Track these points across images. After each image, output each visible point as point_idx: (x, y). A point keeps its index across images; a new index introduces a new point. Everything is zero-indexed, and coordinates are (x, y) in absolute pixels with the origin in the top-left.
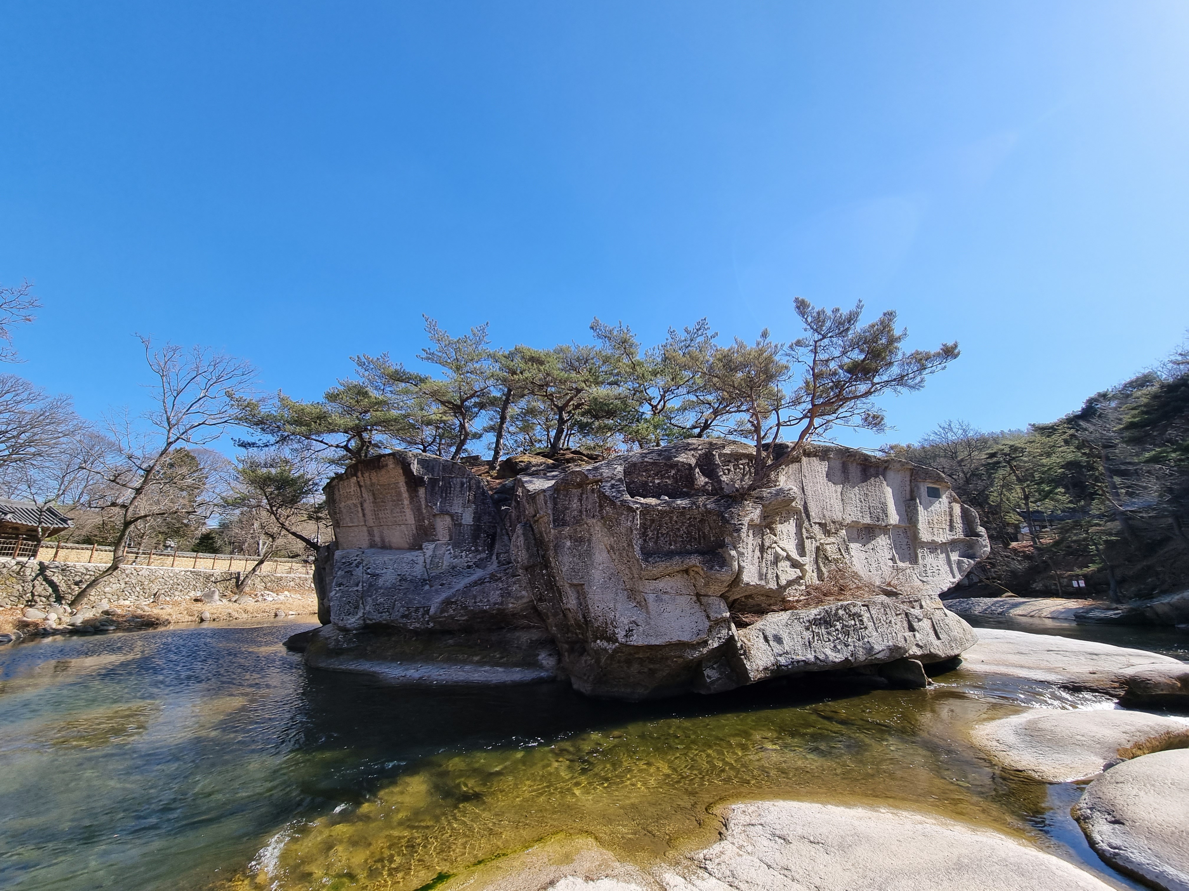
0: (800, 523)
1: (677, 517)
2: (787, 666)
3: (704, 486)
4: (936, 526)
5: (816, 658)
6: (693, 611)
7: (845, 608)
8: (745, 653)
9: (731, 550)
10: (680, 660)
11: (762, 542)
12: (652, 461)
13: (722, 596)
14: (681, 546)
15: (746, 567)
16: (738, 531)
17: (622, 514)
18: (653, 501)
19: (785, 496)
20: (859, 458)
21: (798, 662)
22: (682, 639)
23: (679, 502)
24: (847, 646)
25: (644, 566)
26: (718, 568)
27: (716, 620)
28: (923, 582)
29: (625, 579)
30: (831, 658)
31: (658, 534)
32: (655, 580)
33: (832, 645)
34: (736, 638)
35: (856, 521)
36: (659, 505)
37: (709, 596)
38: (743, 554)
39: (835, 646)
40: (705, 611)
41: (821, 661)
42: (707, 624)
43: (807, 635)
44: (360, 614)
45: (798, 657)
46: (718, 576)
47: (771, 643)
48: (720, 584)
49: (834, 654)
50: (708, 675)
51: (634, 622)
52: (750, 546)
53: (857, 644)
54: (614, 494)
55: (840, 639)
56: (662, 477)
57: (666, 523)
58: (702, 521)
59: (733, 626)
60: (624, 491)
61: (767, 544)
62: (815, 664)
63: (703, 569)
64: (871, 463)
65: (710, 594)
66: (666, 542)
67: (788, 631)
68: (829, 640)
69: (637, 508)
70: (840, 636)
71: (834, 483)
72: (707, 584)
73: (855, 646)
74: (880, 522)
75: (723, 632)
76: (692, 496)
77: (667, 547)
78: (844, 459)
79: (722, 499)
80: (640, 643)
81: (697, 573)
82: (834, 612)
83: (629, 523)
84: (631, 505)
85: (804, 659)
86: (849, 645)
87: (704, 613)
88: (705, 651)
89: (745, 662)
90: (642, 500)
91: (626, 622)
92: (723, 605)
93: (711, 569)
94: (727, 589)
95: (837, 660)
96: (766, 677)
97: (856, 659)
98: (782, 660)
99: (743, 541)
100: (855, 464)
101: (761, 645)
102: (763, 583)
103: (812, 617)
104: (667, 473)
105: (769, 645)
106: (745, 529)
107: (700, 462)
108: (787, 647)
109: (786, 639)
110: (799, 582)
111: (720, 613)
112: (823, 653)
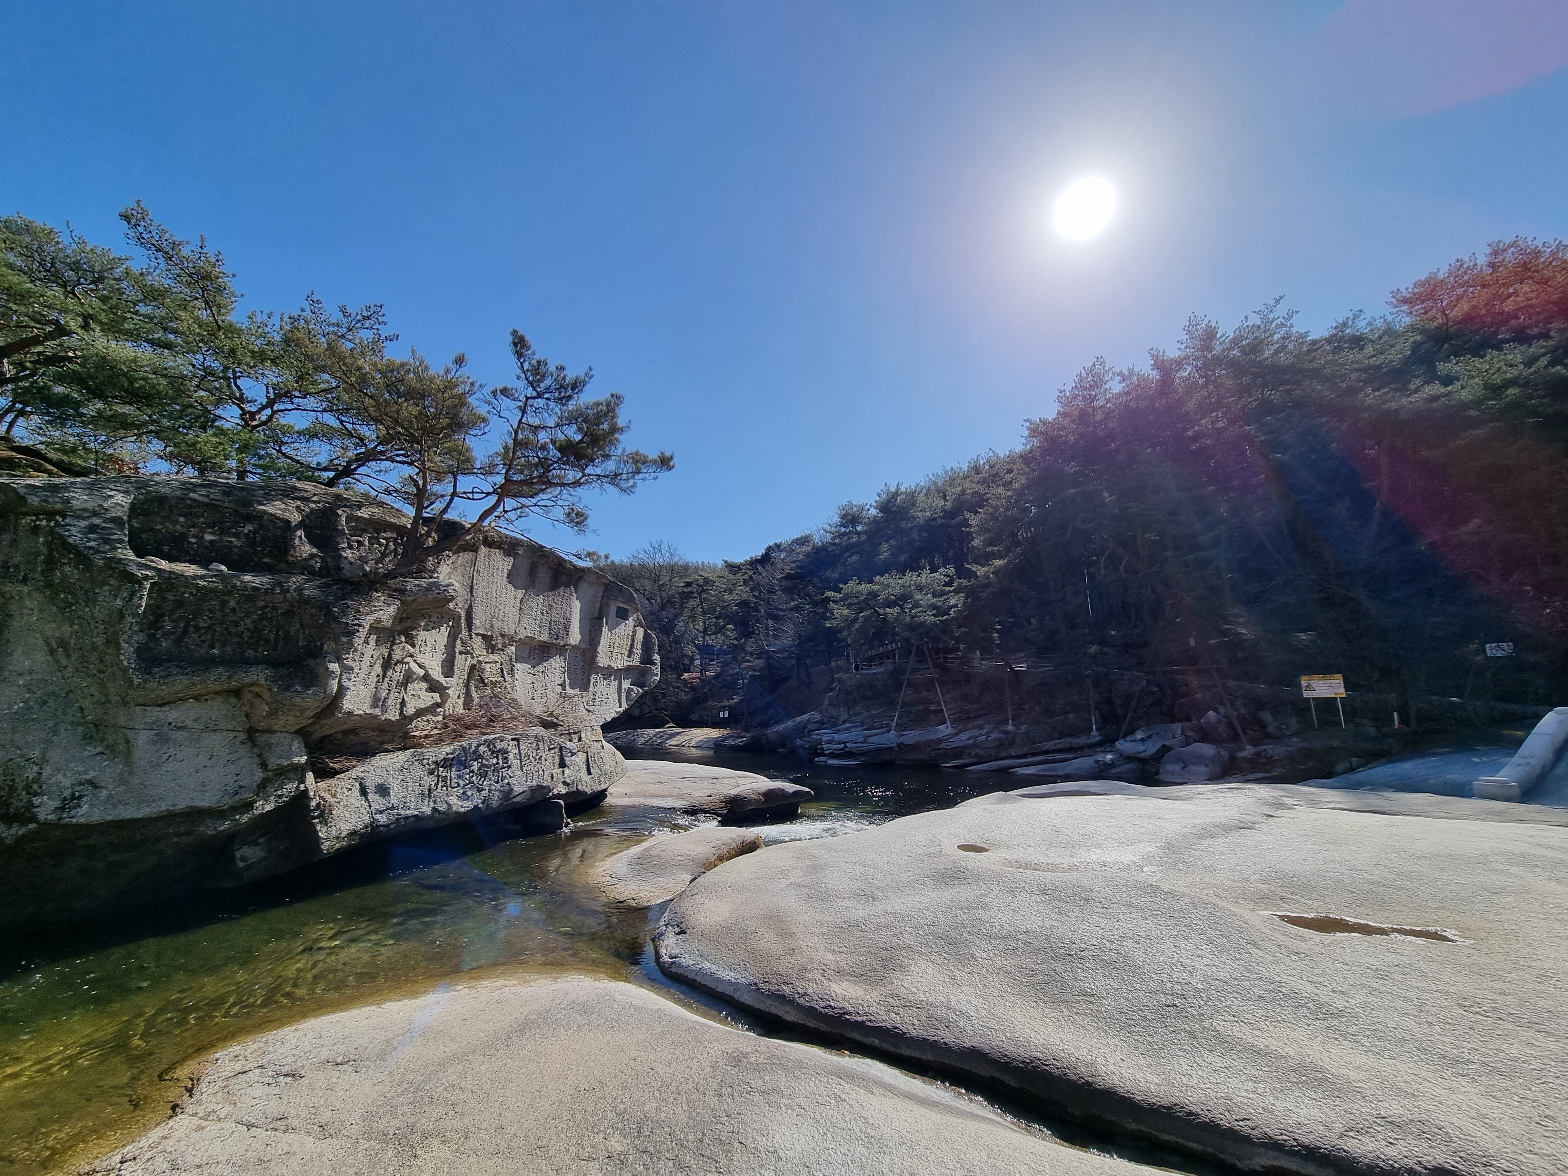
0: (455, 633)
1: (238, 603)
2: (388, 826)
3: (305, 560)
4: (616, 650)
5: (435, 810)
6: (233, 757)
7: (489, 744)
8: (321, 815)
9: (330, 661)
10: (187, 840)
11: (390, 654)
12: (206, 500)
13: (299, 732)
14: (234, 650)
15: (352, 688)
16: (351, 634)
17: (104, 583)
18: (190, 570)
19: (439, 594)
20: (552, 561)
21: (407, 818)
22: (199, 804)
23: (248, 578)
24: (480, 790)
25: (136, 681)
26: (299, 689)
27: (278, 769)
28: (589, 711)
29: (86, 703)
30: (454, 808)
31: (187, 626)
32: (161, 706)
33: (461, 791)
34: (311, 794)
35: (531, 637)
36: (202, 577)
37: (274, 732)
38: (352, 669)
39: (464, 793)
40: (259, 756)
41: (440, 813)
42: (259, 775)
43: (430, 781)
45: (408, 812)
46: (298, 700)
47: (370, 796)
48: (298, 714)
49: (460, 803)
50: (242, 856)
51: (91, 782)
52: (367, 659)
53: (493, 788)
54: (92, 543)
55: (473, 782)
56: (223, 532)
57: (210, 611)
58: (288, 614)
59: (310, 776)
60: (121, 541)
61: (396, 656)
62: (429, 818)
63: (270, 690)
64: (565, 569)
65: (275, 728)
66: (203, 641)
67: (401, 778)
68: (459, 785)
69: (146, 578)
70: (474, 778)
71: (515, 587)
72: (273, 713)
73: (490, 791)
74: (558, 641)
75: (289, 786)
76: (280, 572)
77: (203, 651)
78: (535, 559)
79: (336, 584)
80: (96, 818)
81: (258, 695)
82: (473, 748)
83: (119, 602)
84: (133, 569)
85: (416, 813)
86: (482, 790)
87: (256, 760)
88: (244, 818)
89: (318, 828)
90: (164, 565)
91: (66, 782)
92: (297, 745)
93: (287, 689)
94: (311, 721)
95: (462, 810)
96: (350, 846)
97: (487, 805)
98: (382, 819)
99: (356, 650)
100: (546, 567)
101: (352, 800)
102: (377, 711)
103: (441, 757)
104: (234, 527)
105: (367, 800)
106: (363, 633)
107: (310, 520)
108: (393, 800)
109: (396, 789)
110: (435, 711)
111: (288, 758)
112: (446, 802)
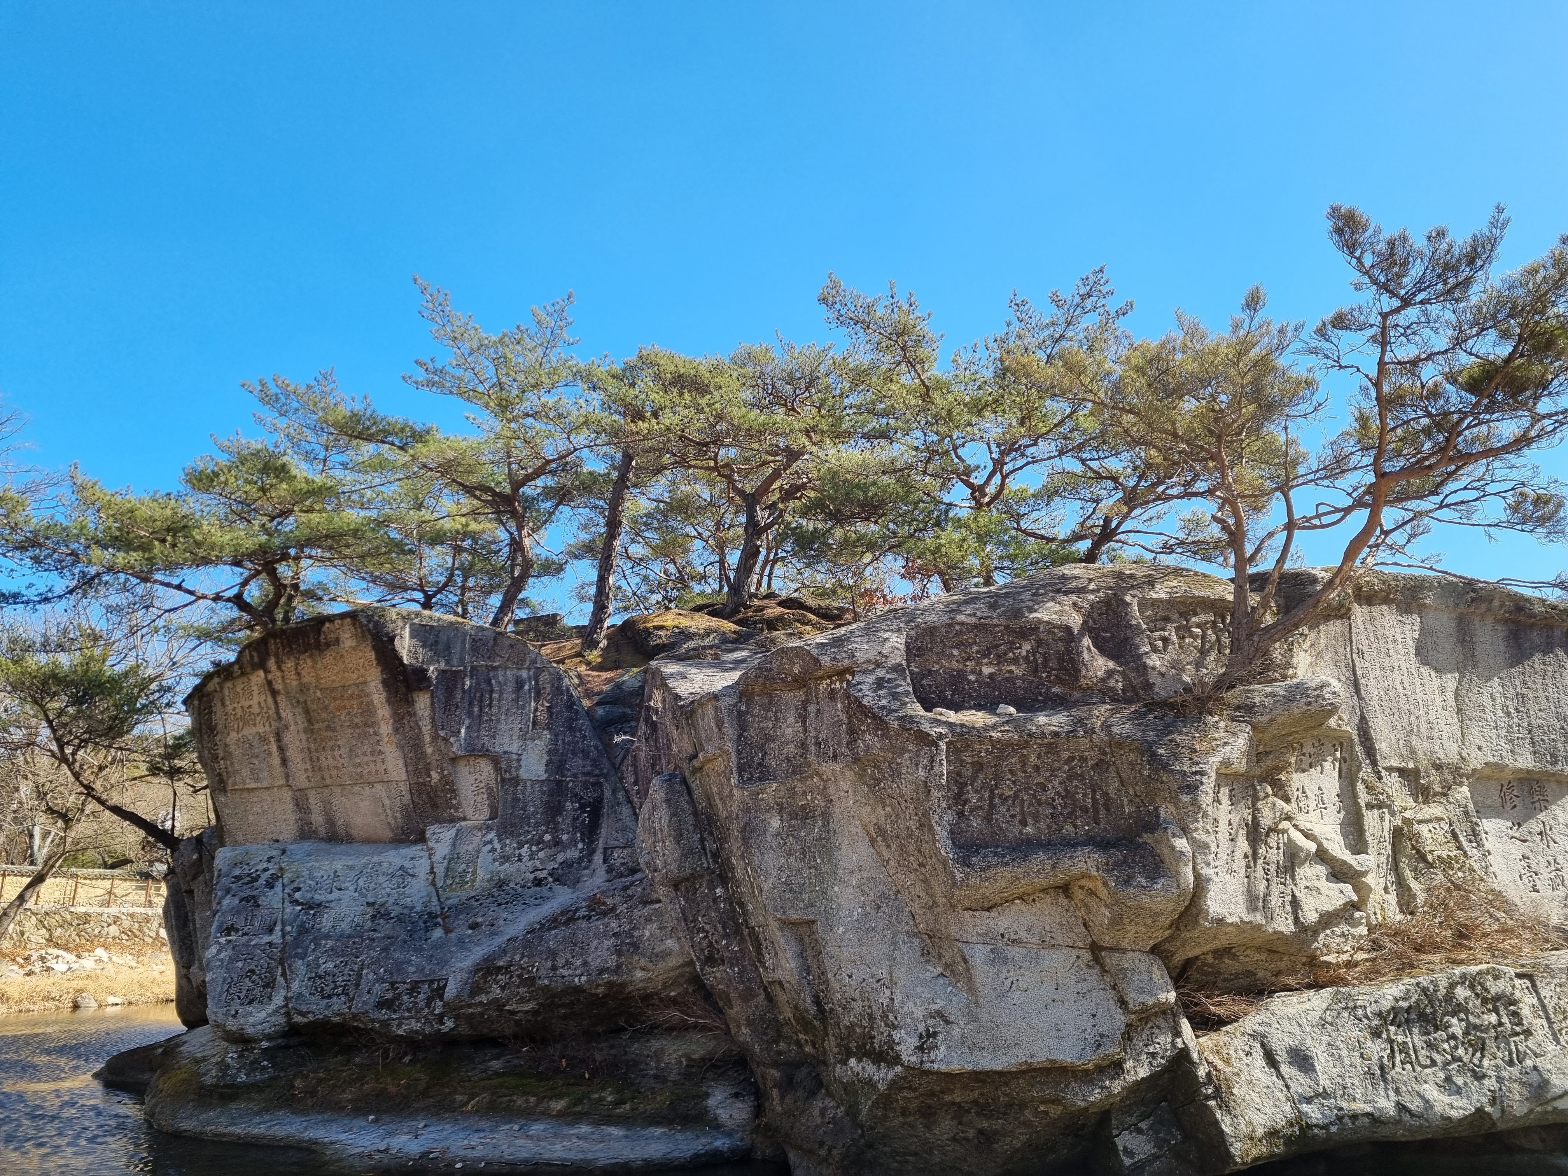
0: (1350, 768)
1: (1039, 757)
2: (1325, 1127)
3: (1103, 680)
5: (1401, 1107)
6: (1083, 987)
7: (1473, 982)
8: (1217, 1094)
9: (1174, 835)
10: (1055, 1111)
11: (1254, 818)
12: (974, 620)
13: (1155, 950)
14: (1049, 827)
15: (1215, 878)
16: (1193, 789)
17: (904, 750)
18: (977, 718)
19: (1309, 703)
20: (1502, 605)
21: (1354, 1117)
23: (1042, 719)
24: (1479, 1077)
25: (959, 876)
26: (1143, 882)
27: (1143, 1011)
29: (916, 907)
30: (1438, 1108)
31: (992, 798)
32: (988, 909)
33: (1442, 1075)
34: (1195, 1056)
35: (1496, 765)
36: (994, 727)
37: (1124, 951)
38: (1206, 846)
39: (1448, 1079)
40: (1114, 987)
41: (1412, 1115)
42: (1120, 1019)
43: (1376, 1049)
44: (278, 1000)
45: (1354, 1106)
46: (1145, 900)
47: (1284, 1069)
48: (1149, 921)
49: (1447, 1099)
50: (1125, 1149)
51: (940, 1014)
52: (1223, 826)
53: (1504, 1074)
54: (884, 702)
55: (1460, 1059)
56: (1001, 659)
57: (1010, 772)
58: (1101, 765)
59: (1185, 1026)
60: (907, 694)
61: (1267, 819)
62: (1398, 1122)
63: (1105, 884)
64: (1532, 616)
65: (1124, 944)
66: (1013, 816)
67: (1325, 1039)
68: (1434, 1063)
69: (941, 736)
70: (1461, 1051)
71: (1436, 670)
72: (1117, 922)
73: (1500, 1080)
74: (1559, 766)
75: (1161, 1039)
76: (1076, 704)
77: (1016, 831)
78: (1462, 608)
79: (1150, 711)
80: (955, 1067)
81: (1092, 893)
82: (1443, 991)
83: (921, 773)
84: (926, 727)
85: (1368, 1109)
86: (1484, 1076)
87: (1111, 993)
88: (1116, 1087)
89: (1218, 1115)
90: (952, 716)
91: (919, 1013)
92: (1159, 974)
93: (1127, 882)
94: (1167, 933)
95: (1454, 1114)
96: (1272, 1155)
97: (1503, 1111)
98: (1314, 1113)
99: (1205, 815)
100: (1489, 621)
101: (1257, 1073)
102: (1258, 918)
103: (1386, 1005)
104: (1011, 650)
105: (1280, 1075)
106: (1208, 784)
107: (1094, 620)
108: (1324, 1081)
109: (1322, 1059)
110: (1352, 916)
111: (1152, 994)
112: (1419, 1094)
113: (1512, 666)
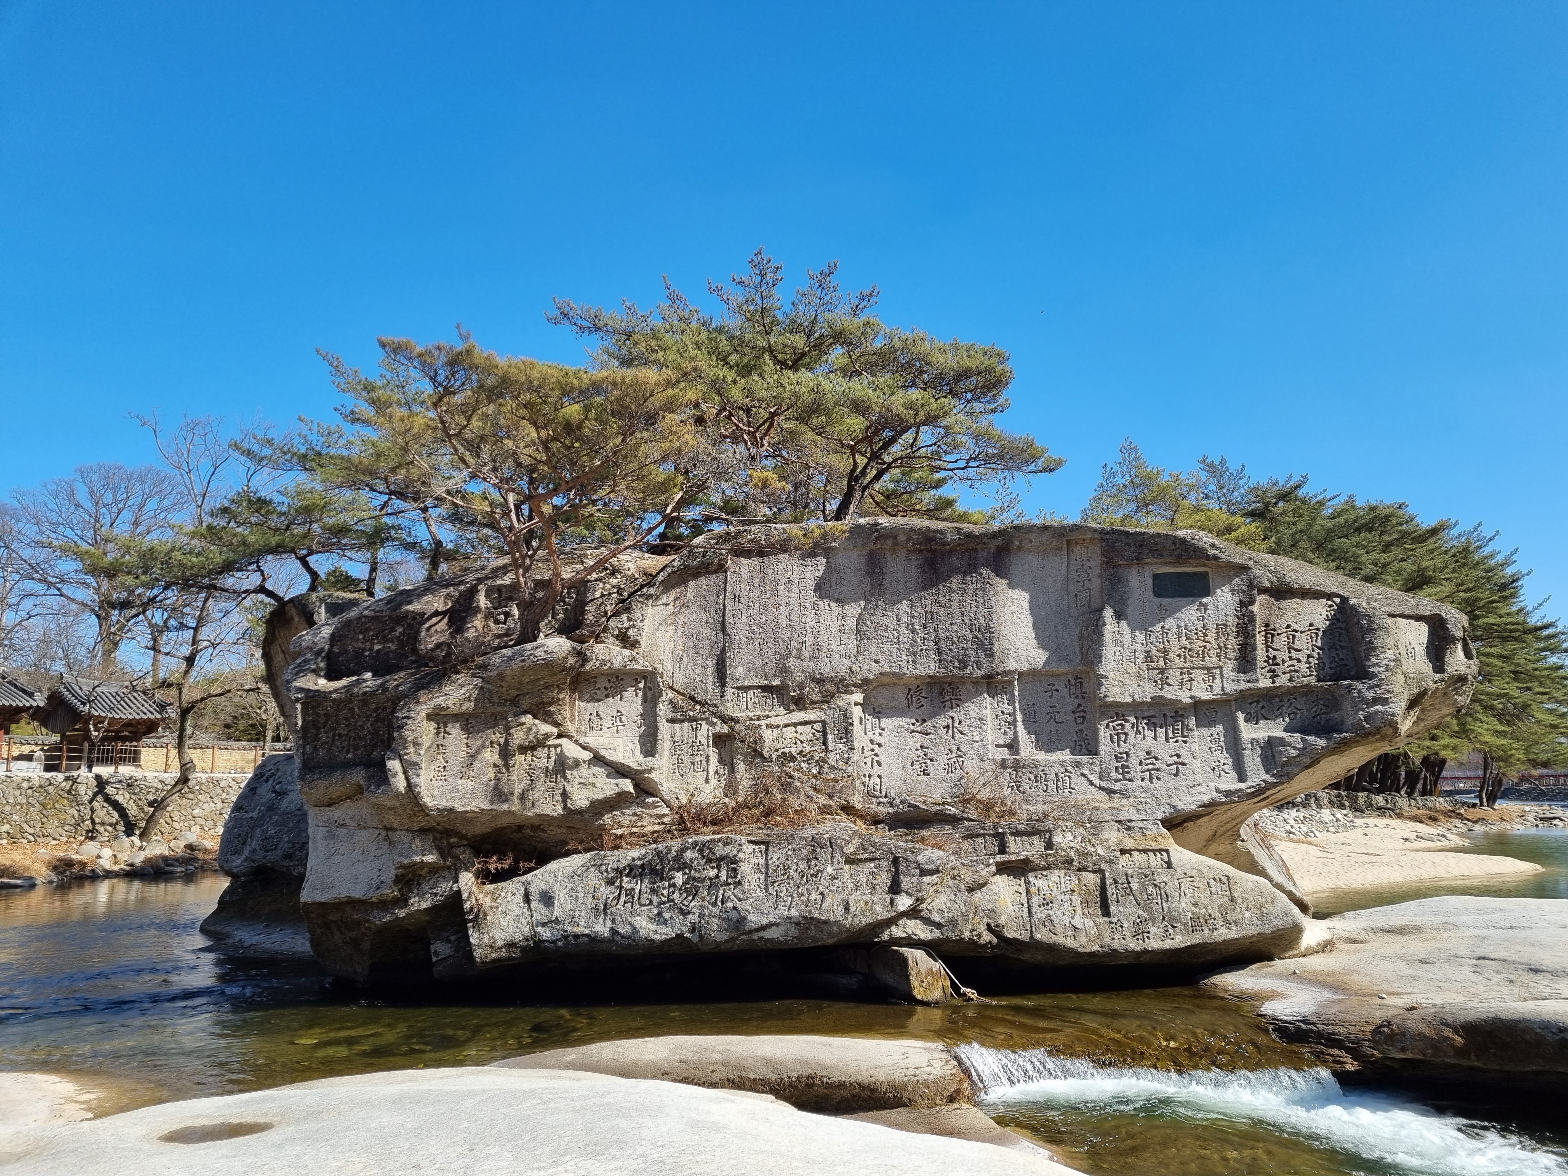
2: (554, 942)
4: (1179, 663)
5: (614, 931)
6: (379, 852)
7: (702, 848)
8: (476, 919)
9: (389, 759)
10: (373, 927)
11: (506, 739)
12: (372, 613)
16: (400, 728)
21: (576, 936)
22: (353, 895)
24: (684, 913)
26: (373, 788)
30: (643, 933)
31: (334, 736)
32: (329, 805)
33: (656, 911)
34: (465, 896)
35: (894, 674)
37: (395, 830)
39: (659, 914)
40: (392, 853)
41: (623, 937)
42: (394, 872)
43: (606, 892)
45: (576, 930)
47: (534, 905)
49: (653, 927)
50: (435, 951)
52: (452, 751)
53: (706, 912)
55: (673, 901)
56: (385, 640)
59: (465, 876)
61: (517, 741)
62: (611, 941)
65: (396, 826)
67: (570, 886)
68: (651, 902)
69: (297, 700)
70: (676, 896)
73: (701, 916)
74: (968, 671)
75: (444, 885)
78: (871, 546)
82: (674, 853)
85: (587, 931)
86: (689, 913)
87: (391, 856)
88: (402, 913)
89: (470, 933)
95: (657, 937)
96: (510, 959)
97: (700, 936)
98: (545, 933)
99: (415, 744)
100: (902, 554)
101: (513, 907)
103: (625, 863)
104: (390, 633)
105: (530, 909)
106: (414, 724)
108: (557, 912)
109: (562, 899)
110: (644, 801)
112: (630, 923)
113: (924, 588)
